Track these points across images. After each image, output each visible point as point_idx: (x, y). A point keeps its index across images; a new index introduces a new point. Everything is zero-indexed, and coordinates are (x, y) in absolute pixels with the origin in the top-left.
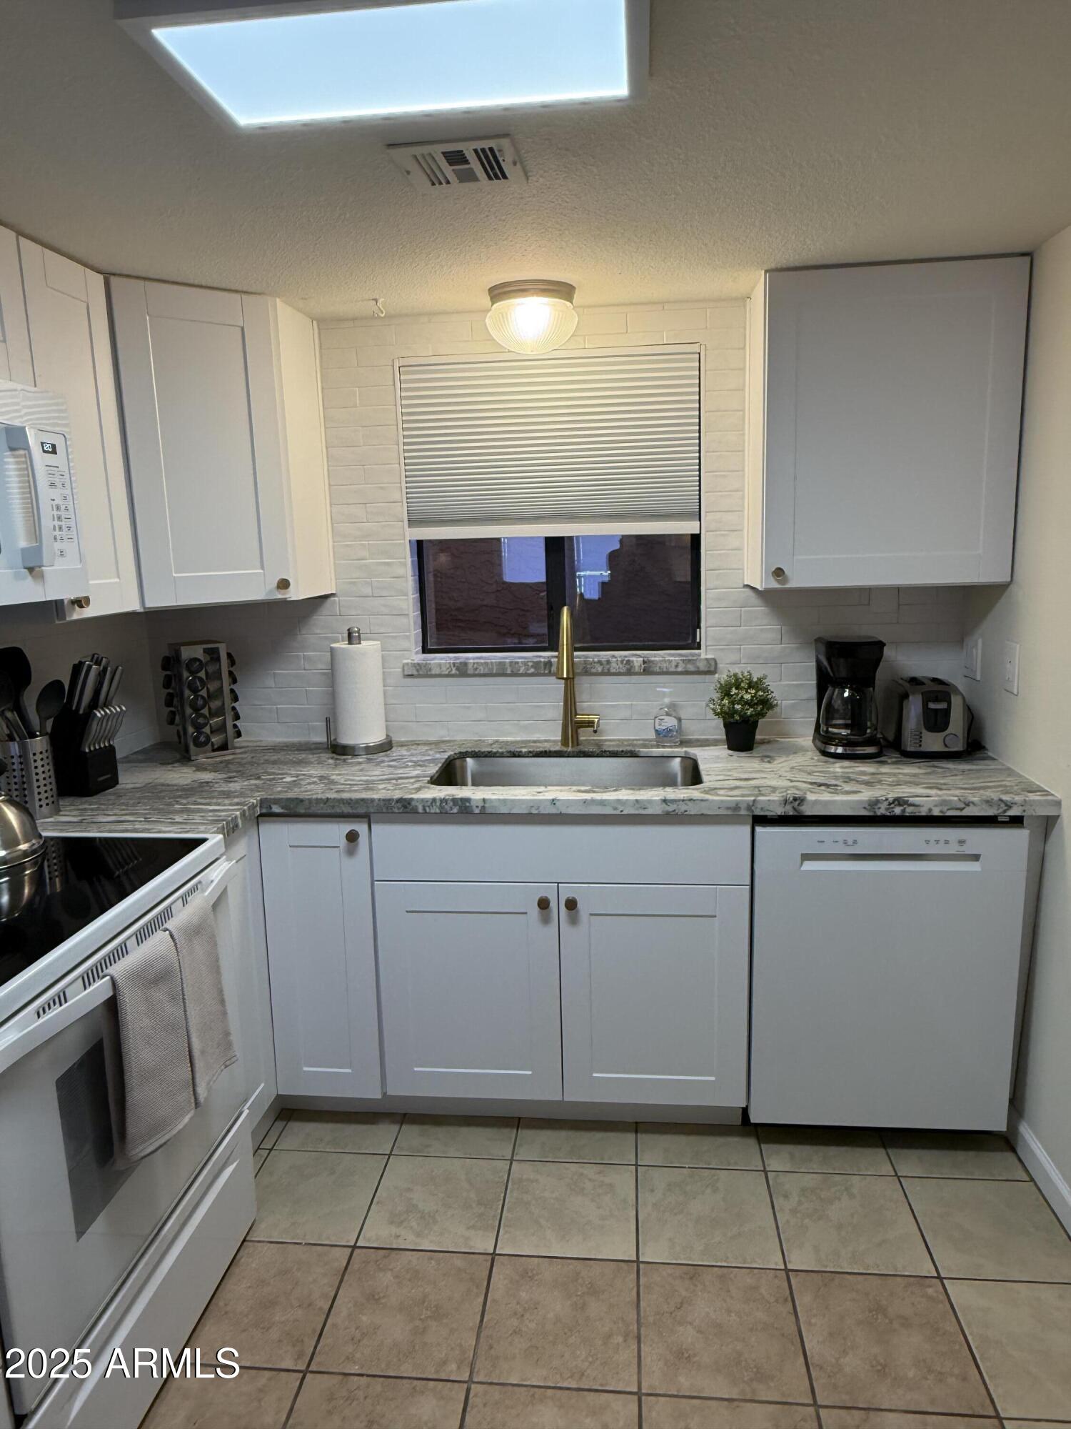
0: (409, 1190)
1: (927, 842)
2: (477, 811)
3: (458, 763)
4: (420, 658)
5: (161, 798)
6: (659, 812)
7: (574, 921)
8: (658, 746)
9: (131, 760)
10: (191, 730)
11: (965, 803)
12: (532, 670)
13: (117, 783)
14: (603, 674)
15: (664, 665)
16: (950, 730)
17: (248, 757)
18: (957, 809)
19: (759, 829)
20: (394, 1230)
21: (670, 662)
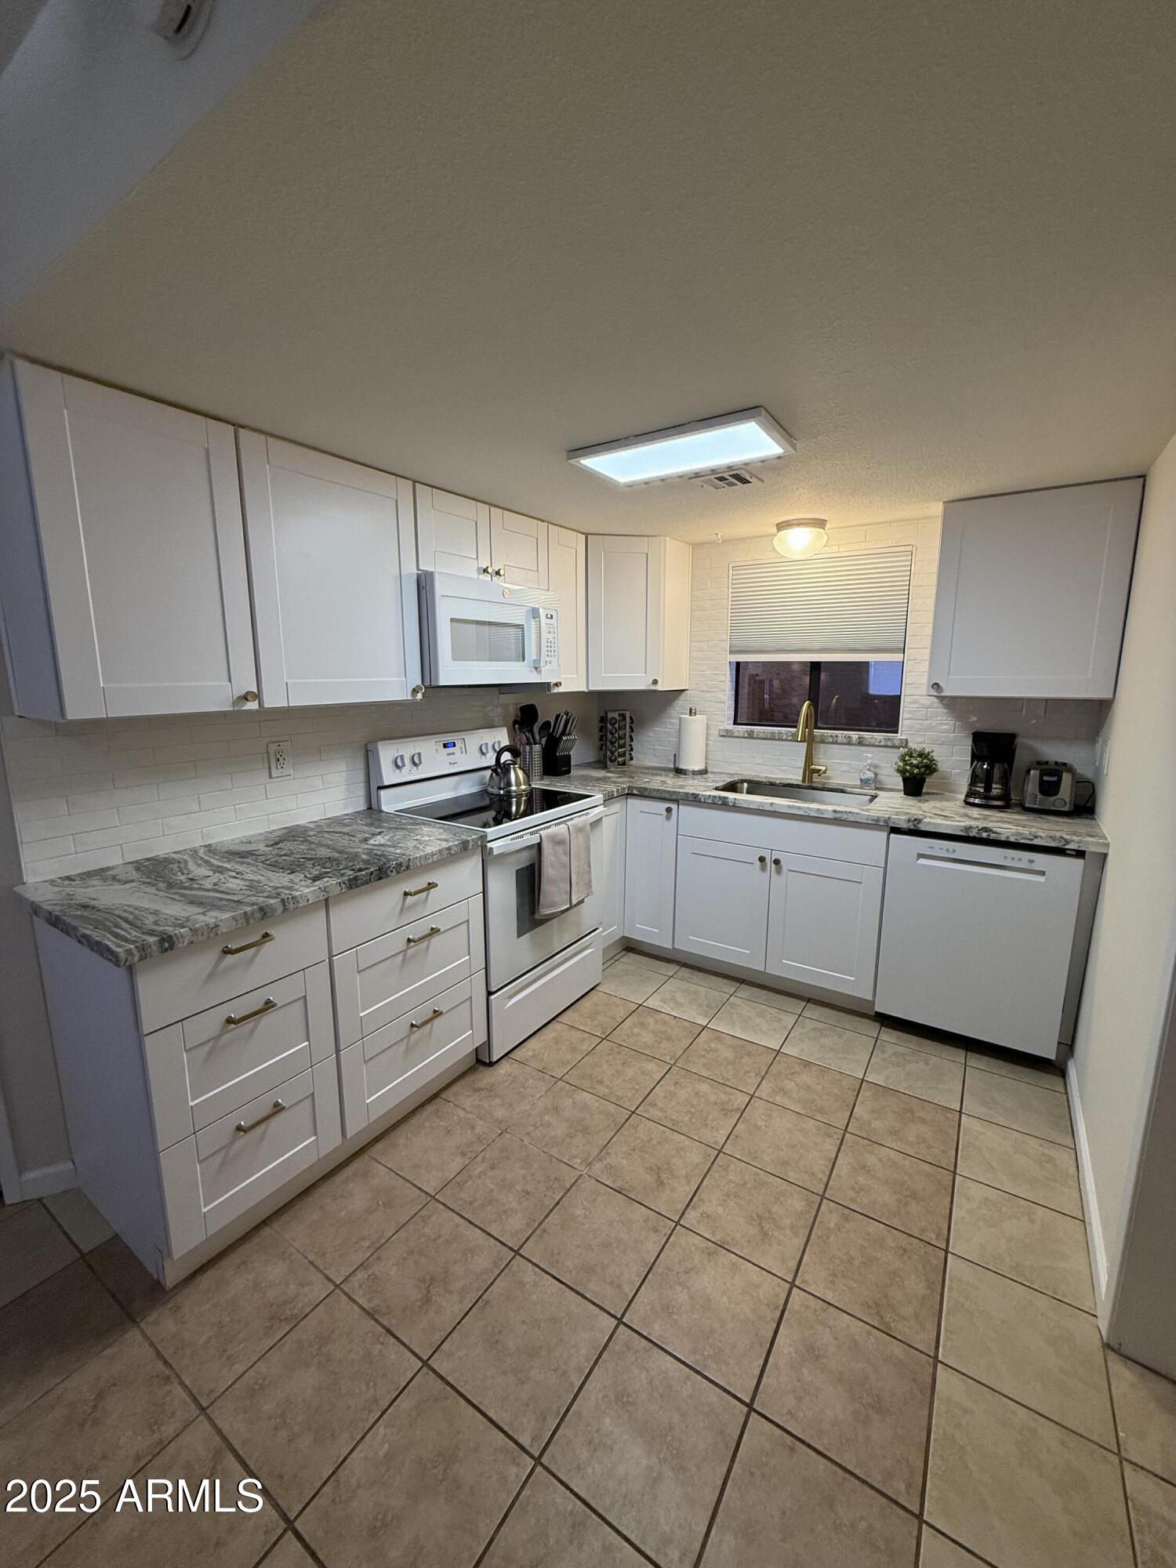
0: (675, 992)
1: (1006, 858)
2: (731, 804)
3: (739, 785)
4: (731, 727)
5: (585, 780)
6: (831, 817)
7: (779, 872)
8: (861, 788)
9: (578, 766)
10: (609, 753)
11: (1034, 836)
12: (790, 738)
13: (570, 772)
14: (832, 743)
15: (872, 741)
16: (1059, 796)
17: (634, 770)
18: (1030, 839)
19: (892, 835)
20: (662, 1004)
21: (876, 739)
